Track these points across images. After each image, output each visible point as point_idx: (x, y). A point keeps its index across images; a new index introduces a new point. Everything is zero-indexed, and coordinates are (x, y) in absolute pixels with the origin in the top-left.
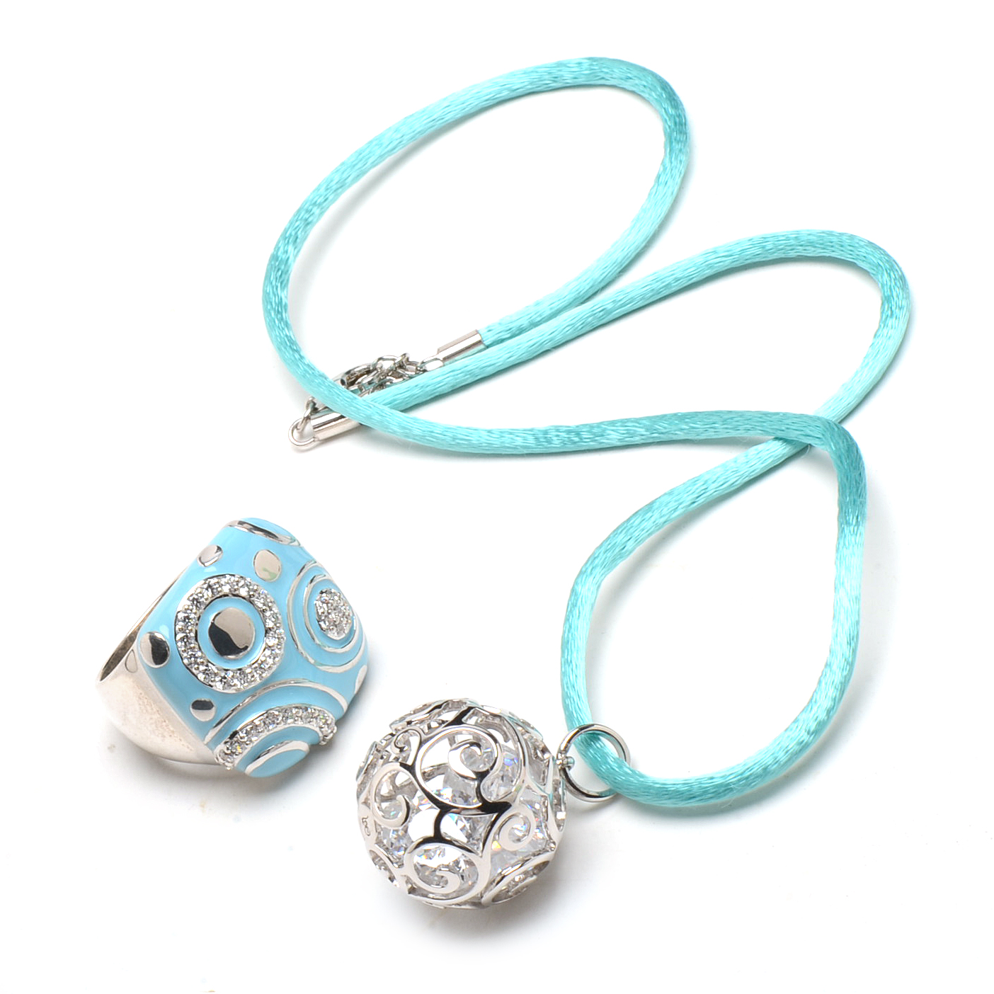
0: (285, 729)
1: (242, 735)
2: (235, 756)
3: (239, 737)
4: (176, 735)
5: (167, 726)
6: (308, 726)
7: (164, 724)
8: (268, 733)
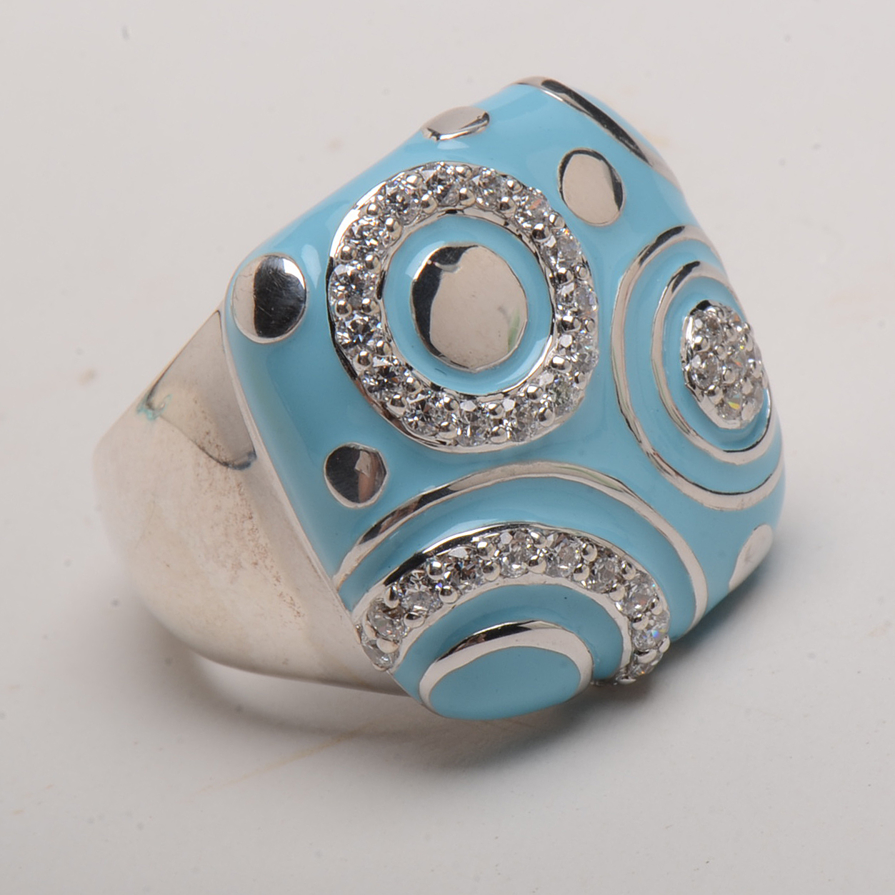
0: (545, 586)
1: (437, 564)
2: (406, 622)
3: (428, 568)
4: (268, 562)
5: (253, 530)
6: (601, 599)
7: (248, 525)
8: (501, 582)
